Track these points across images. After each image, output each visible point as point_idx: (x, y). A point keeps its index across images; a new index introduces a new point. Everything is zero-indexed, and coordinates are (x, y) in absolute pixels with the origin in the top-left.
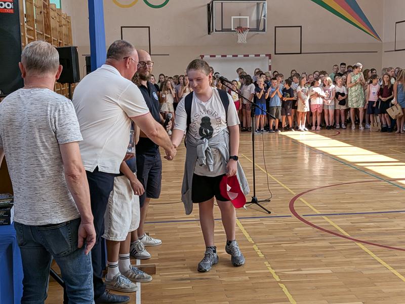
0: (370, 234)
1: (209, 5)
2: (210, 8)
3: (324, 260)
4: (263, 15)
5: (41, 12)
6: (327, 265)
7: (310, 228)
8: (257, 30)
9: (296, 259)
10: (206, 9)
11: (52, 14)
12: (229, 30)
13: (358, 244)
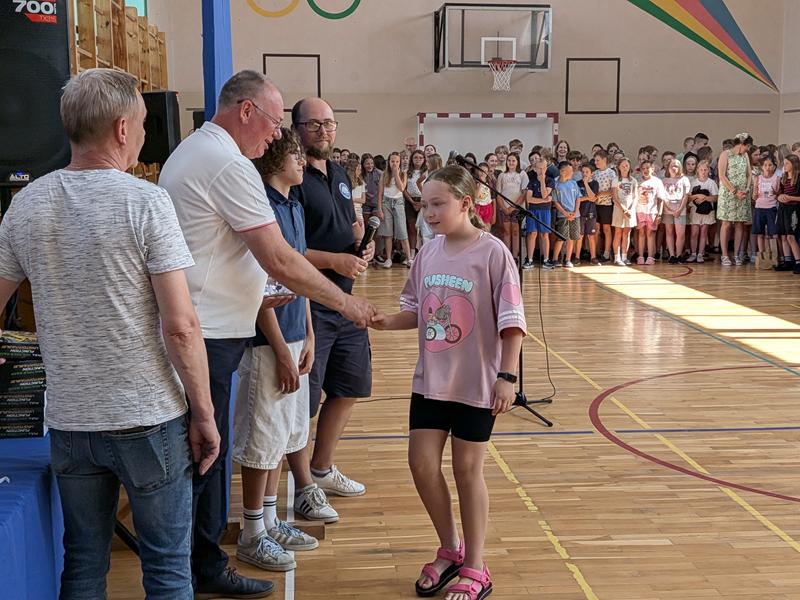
0: (748, 471)
1: (437, 14)
2: (439, 21)
3: (657, 520)
4: (543, 36)
5: (107, 24)
6: (661, 530)
7: (631, 457)
8: (532, 64)
9: (600, 516)
10: (431, 22)
11: (129, 26)
12: (477, 64)
13: (723, 489)
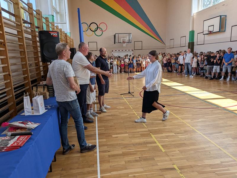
1: (114, 35)
4: (131, 38)
8: (129, 42)
11: (68, 38)
12: (121, 43)
